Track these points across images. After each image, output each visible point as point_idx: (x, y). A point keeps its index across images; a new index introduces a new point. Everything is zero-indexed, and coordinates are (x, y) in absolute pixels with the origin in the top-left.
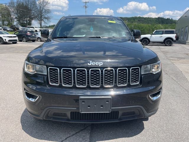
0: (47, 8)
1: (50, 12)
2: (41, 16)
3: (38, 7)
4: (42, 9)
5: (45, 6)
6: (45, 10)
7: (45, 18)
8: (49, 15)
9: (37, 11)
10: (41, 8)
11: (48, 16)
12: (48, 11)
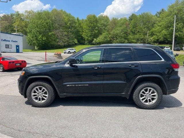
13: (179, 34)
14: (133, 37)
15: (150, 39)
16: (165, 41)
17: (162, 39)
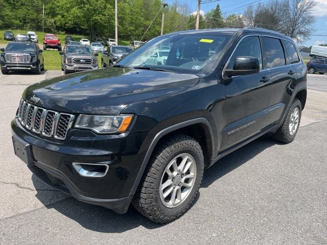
0: (308, 15)
1: (312, 22)
2: (293, 30)
3: (292, 14)
4: (298, 16)
5: (305, 11)
6: (303, 18)
7: (301, 33)
8: (308, 27)
9: (288, 21)
10: (296, 15)
11: (306, 29)
12: (310, 20)
13: (100, 19)
14: (14, 14)
15: (50, 22)
16: (75, 28)
17: (70, 24)
